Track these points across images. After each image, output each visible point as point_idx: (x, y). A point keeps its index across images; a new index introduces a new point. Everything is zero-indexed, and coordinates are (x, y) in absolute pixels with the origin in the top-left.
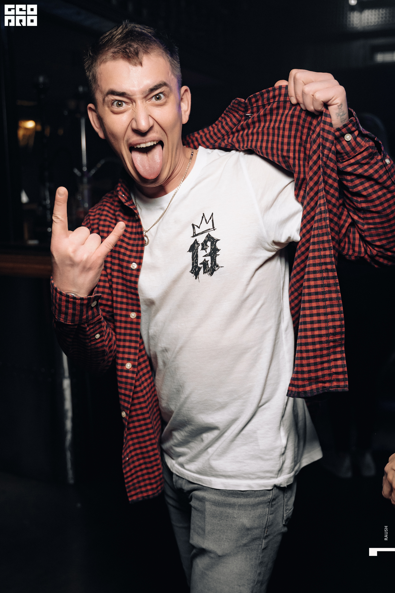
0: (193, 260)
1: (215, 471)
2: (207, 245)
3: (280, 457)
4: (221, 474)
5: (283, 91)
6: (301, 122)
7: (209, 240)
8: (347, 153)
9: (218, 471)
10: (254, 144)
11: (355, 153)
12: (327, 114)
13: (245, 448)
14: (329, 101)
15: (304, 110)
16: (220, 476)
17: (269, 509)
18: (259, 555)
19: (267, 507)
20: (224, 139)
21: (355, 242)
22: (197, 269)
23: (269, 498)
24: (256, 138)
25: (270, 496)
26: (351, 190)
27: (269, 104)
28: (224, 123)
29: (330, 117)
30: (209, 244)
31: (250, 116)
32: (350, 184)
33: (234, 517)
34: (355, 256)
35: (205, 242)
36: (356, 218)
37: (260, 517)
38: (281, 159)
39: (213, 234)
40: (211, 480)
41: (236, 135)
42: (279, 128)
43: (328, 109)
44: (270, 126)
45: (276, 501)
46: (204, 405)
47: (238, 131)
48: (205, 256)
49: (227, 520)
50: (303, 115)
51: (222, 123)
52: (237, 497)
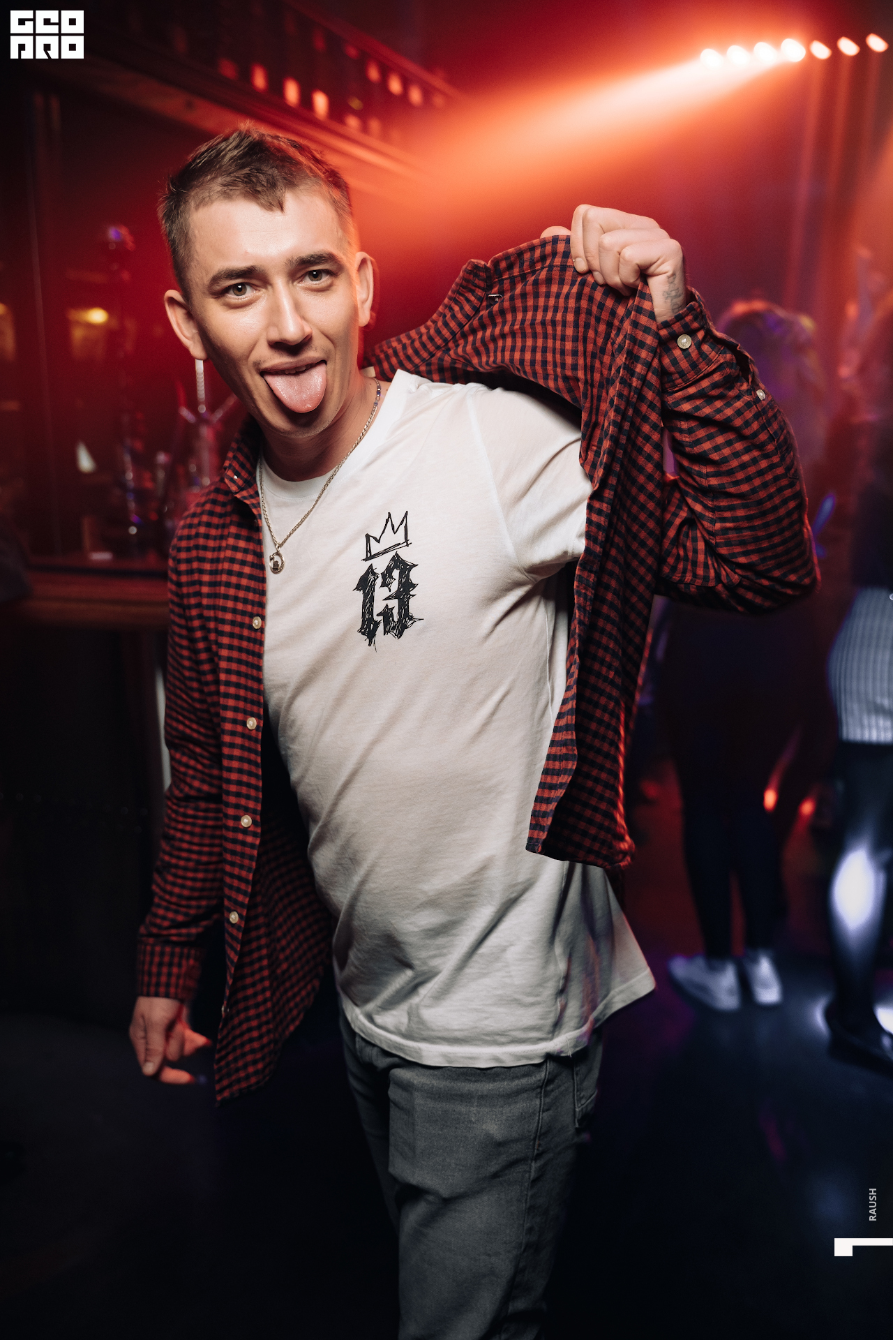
0: (364, 607)
1: (428, 1029)
2: (391, 577)
3: (556, 999)
4: (439, 1034)
5: (561, 247)
6: (595, 309)
7: (396, 567)
8: (682, 374)
9: (433, 1030)
10: (507, 354)
11: (697, 373)
12: (645, 294)
13: (487, 981)
14: (651, 265)
15: (601, 286)
16: (438, 1040)
17: (541, 1100)
18: (526, 1193)
19: (536, 1097)
20: (449, 350)
21: (697, 558)
22: (372, 625)
23: (539, 1078)
24: (510, 344)
25: (542, 1075)
26: (688, 449)
27: (533, 272)
28: (448, 316)
29: (651, 300)
30: (396, 573)
31: (497, 299)
32: (686, 439)
33: (471, 1121)
34: (697, 586)
35: (389, 571)
36: (698, 508)
37: (522, 1117)
38: (561, 383)
39: (405, 554)
40: (420, 1049)
41: (471, 339)
42: (554, 323)
43: (647, 285)
44: (535, 320)
45: (555, 1083)
46: (394, 897)
47: (473, 331)
48: (387, 599)
49: (456, 1128)
50: (598, 295)
51: (445, 316)
52: (475, 1081)
